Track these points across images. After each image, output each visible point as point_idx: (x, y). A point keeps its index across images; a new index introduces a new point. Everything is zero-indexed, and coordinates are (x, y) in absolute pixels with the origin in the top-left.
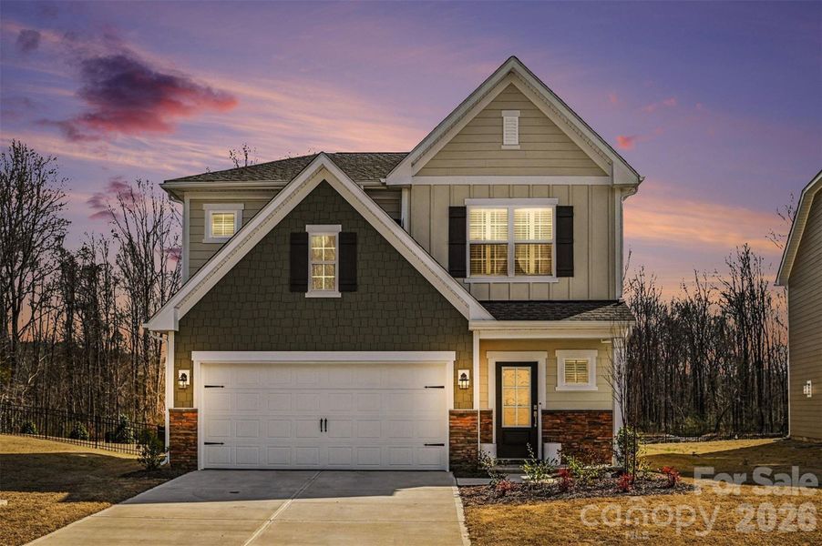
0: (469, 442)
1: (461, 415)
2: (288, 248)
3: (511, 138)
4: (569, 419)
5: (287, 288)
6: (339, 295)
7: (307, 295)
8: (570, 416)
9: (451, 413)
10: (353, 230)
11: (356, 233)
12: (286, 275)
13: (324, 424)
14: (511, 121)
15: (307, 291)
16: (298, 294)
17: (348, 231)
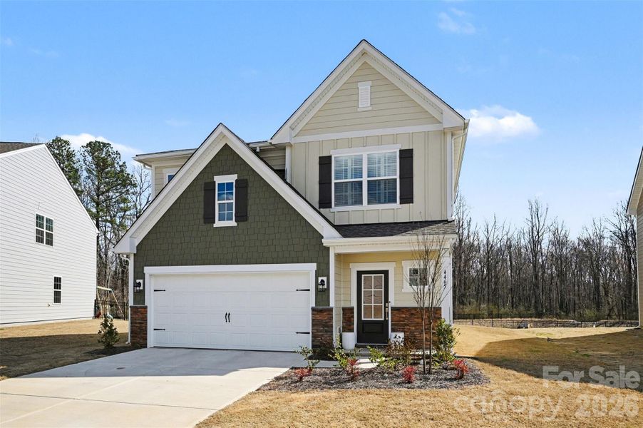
0: (326, 331)
1: (321, 311)
2: (202, 194)
3: (364, 102)
4: (412, 314)
5: (202, 221)
6: (235, 224)
7: (215, 225)
8: (413, 312)
9: (313, 309)
10: (245, 178)
11: (247, 180)
12: (202, 212)
13: (228, 316)
14: (365, 89)
15: (214, 223)
16: (209, 225)
17: (242, 178)
